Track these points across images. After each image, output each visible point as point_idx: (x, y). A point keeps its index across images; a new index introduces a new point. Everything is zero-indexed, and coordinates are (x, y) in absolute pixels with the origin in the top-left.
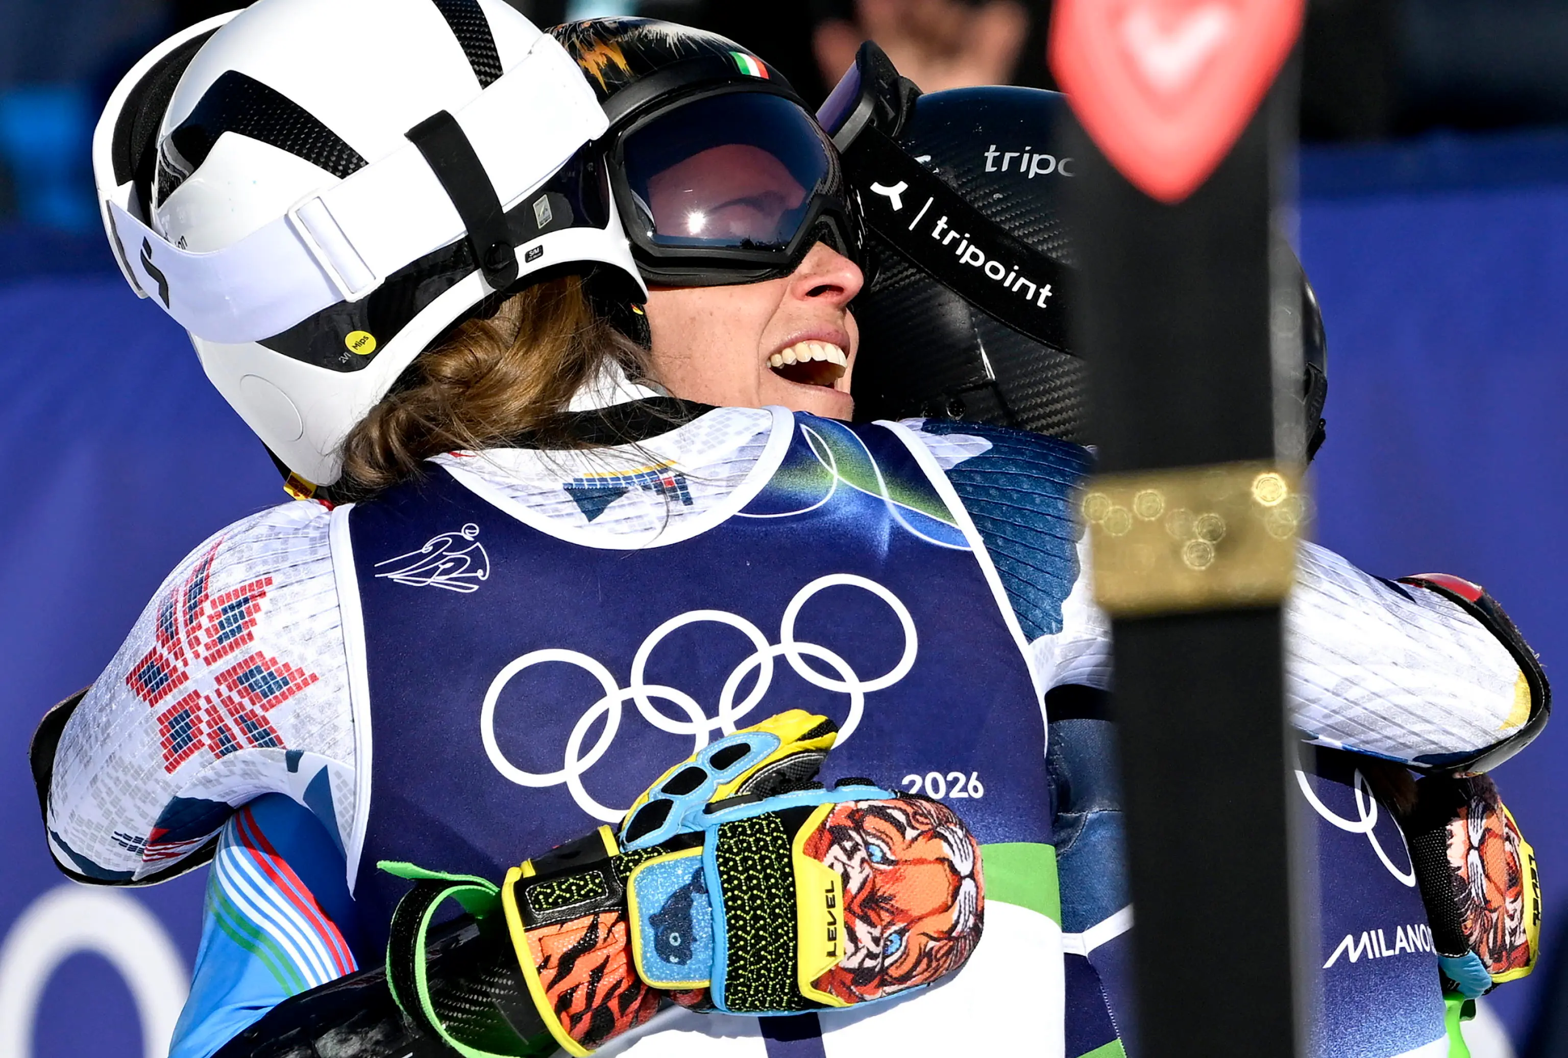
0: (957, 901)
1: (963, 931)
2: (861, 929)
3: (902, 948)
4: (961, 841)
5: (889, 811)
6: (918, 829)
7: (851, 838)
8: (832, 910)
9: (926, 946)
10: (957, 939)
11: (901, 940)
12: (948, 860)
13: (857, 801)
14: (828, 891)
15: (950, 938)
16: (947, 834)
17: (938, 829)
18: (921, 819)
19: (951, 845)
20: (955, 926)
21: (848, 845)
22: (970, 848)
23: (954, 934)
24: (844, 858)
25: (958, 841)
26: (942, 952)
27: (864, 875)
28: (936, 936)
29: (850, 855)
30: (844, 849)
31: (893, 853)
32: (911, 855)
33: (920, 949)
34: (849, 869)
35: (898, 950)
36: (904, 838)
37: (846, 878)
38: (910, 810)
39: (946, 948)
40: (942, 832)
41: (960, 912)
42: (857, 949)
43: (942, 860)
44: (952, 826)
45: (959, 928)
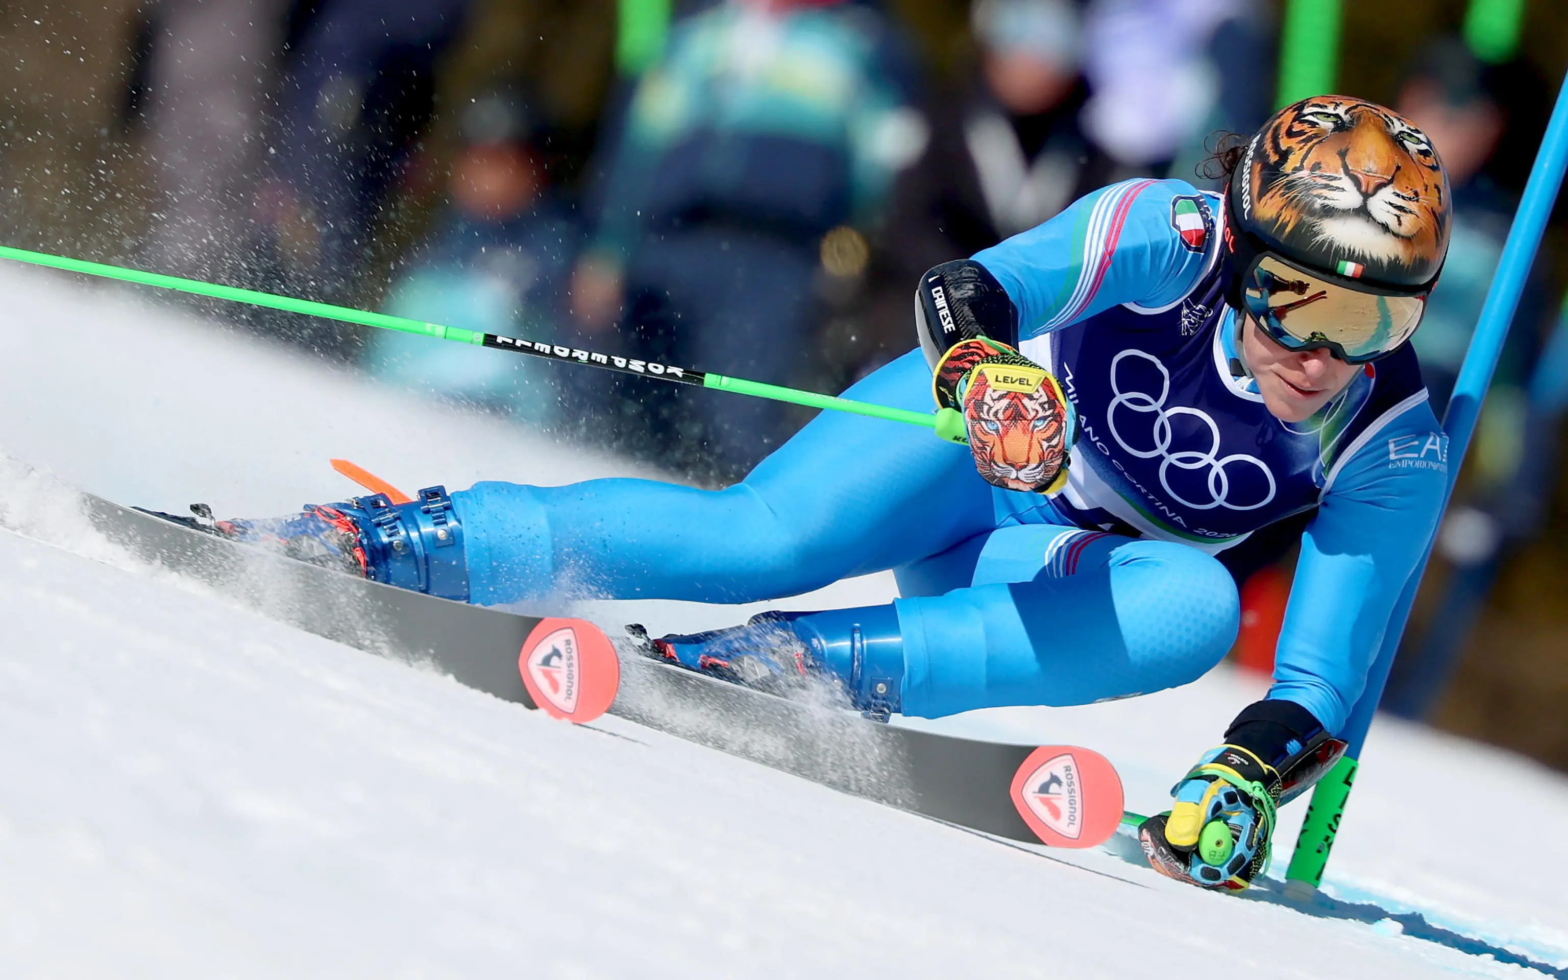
0: (1007, 466)
1: (994, 469)
2: (1005, 402)
3: (989, 431)
4: (1034, 477)
5: (1058, 436)
6: (1046, 450)
7: (1049, 409)
8: (1018, 381)
9: (988, 446)
10: (990, 465)
11: (994, 430)
12: (1027, 465)
13: (1066, 422)
14: (1028, 381)
15: (990, 461)
16: (1040, 469)
17: (1043, 464)
18: (1051, 454)
19: (1035, 468)
20: (996, 464)
21: (1046, 406)
22: (1030, 481)
23: (992, 464)
24: (1040, 401)
25: (1034, 475)
26: (984, 456)
27: (1030, 410)
28: (992, 453)
29: (1041, 405)
30: (1045, 403)
31: (1038, 431)
32: (1035, 441)
33: (986, 442)
34: (1035, 401)
35: (989, 428)
36: (1044, 440)
37: (1031, 397)
38: (1056, 450)
39: (986, 458)
40: (1041, 466)
41: (1002, 468)
42: (994, 400)
43: (1028, 461)
44: (1042, 474)
45: (995, 467)
